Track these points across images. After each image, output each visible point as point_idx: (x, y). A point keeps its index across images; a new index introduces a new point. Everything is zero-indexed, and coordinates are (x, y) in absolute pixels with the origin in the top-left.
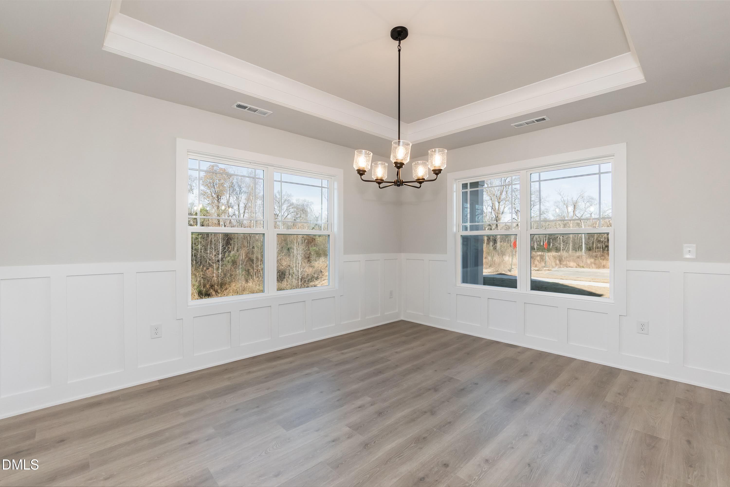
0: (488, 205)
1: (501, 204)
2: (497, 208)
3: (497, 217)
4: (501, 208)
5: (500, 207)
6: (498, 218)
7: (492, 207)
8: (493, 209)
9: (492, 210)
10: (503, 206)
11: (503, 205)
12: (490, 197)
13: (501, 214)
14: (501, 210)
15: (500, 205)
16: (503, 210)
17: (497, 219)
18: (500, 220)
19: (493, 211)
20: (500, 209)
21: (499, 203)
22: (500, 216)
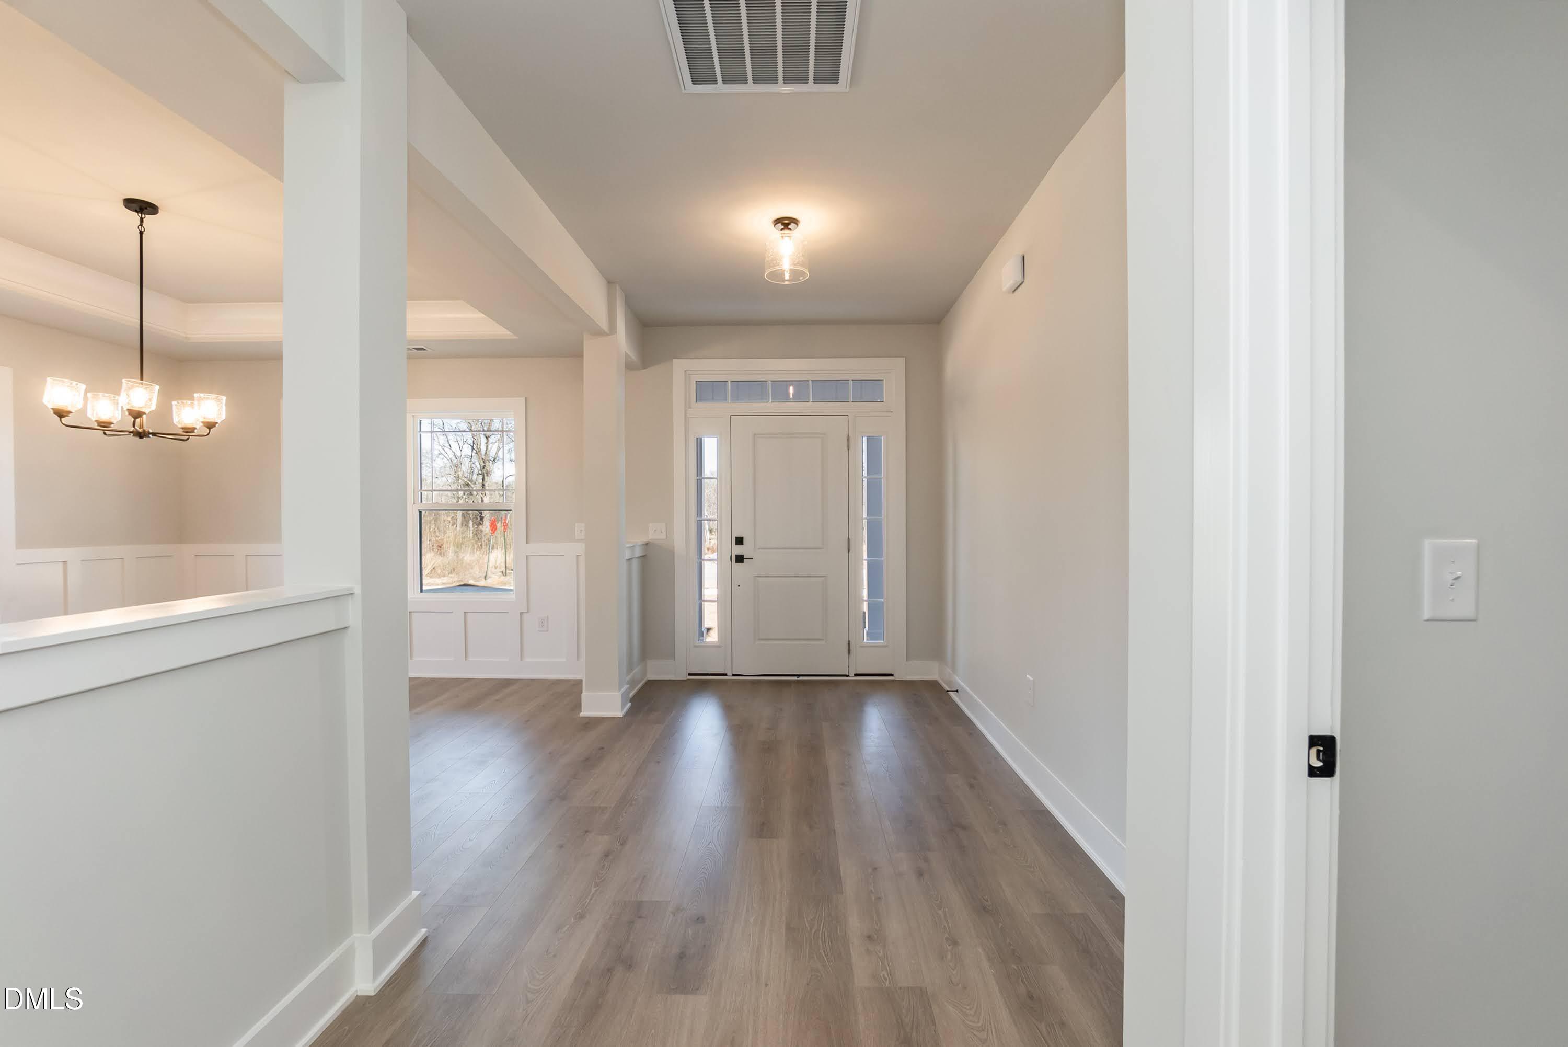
0: (465, 440)
1: (491, 440)
2: (483, 448)
3: (484, 468)
4: (491, 448)
5: (490, 446)
6: (485, 470)
7: (472, 445)
8: (474, 451)
9: (472, 452)
10: (496, 445)
11: (496, 442)
12: (469, 423)
13: (491, 462)
14: (492, 453)
15: (490, 442)
16: (497, 453)
17: (485, 472)
18: (489, 475)
19: (474, 454)
20: (490, 451)
21: (487, 438)
22: (489, 465)
